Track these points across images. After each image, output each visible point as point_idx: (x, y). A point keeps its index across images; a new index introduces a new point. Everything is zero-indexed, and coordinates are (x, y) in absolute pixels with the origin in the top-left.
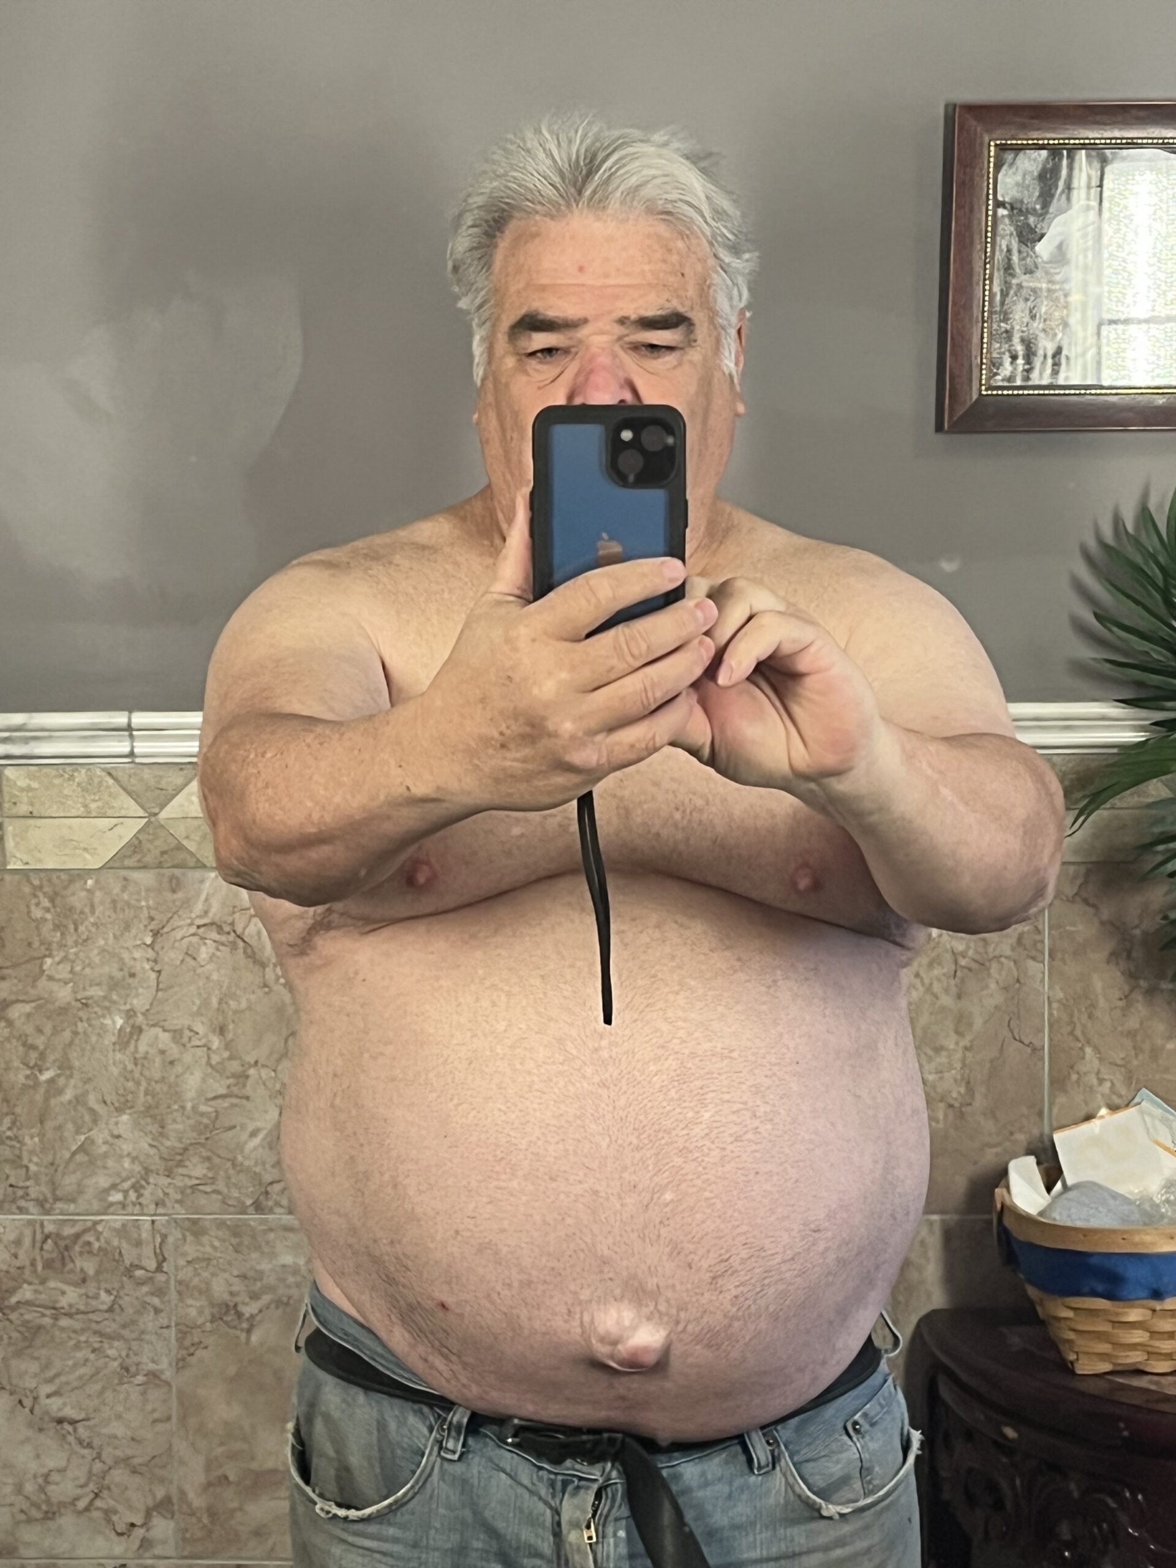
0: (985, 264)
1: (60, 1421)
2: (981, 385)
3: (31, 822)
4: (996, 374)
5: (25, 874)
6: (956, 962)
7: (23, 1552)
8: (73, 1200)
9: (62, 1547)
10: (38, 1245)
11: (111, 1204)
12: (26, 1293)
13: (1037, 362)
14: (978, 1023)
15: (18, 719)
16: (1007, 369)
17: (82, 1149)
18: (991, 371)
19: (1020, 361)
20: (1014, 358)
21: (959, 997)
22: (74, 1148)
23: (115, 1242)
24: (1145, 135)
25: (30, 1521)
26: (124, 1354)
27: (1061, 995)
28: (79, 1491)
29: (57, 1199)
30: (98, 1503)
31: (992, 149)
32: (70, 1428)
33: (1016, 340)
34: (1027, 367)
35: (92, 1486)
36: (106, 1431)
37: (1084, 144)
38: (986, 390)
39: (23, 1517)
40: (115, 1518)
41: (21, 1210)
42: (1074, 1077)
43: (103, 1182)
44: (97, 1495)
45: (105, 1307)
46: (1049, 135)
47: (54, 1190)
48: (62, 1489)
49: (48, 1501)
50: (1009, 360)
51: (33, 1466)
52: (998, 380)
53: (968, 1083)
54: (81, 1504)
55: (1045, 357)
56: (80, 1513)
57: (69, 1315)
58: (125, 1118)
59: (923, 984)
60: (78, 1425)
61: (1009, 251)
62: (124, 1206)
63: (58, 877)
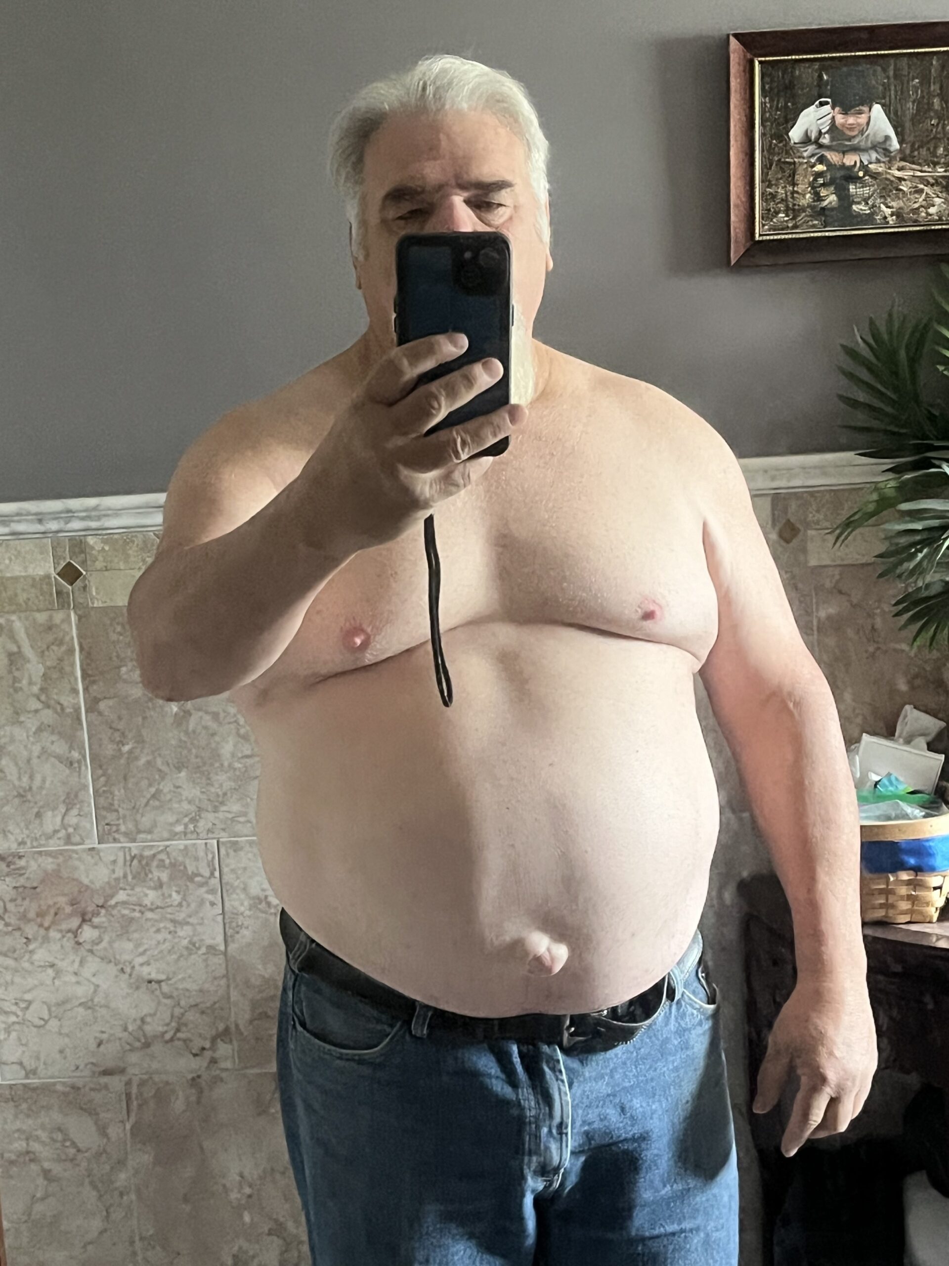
1: (150, 982)
4: (765, 225)
5: (104, 610)
7: (130, 1070)
8: (150, 832)
9: (156, 1066)
10: (128, 863)
11: (176, 834)
12: (121, 896)
15: (92, 502)
17: (154, 796)
19: (782, 215)
22: (149, 796)
23: (180, 859)
25: (133, 1050)
26: (191, 933)
28: (165, 1028)
29: (139, 832)
30: (179, 1035)
31: (756, 64)
32: (157, 986)
33: (779, 200)
35: (174, 1024)
36: (182, 986)
38: (759, 236)
39: (128, 1047)
40: (191, 1045)
41: (115, 840)
43: (171, 818)
44: (178, 1030)
45: (176, 903)
47: (136, 826)
48: (154, 1027)
49: (145, 1035)
51: (133, 1013)
52: (767, 229)
54: (168, 1036)
56: (167, 1042)
57: (152, 910)
58: (183, 774)
60: (163, 984)
62: (185, 834)
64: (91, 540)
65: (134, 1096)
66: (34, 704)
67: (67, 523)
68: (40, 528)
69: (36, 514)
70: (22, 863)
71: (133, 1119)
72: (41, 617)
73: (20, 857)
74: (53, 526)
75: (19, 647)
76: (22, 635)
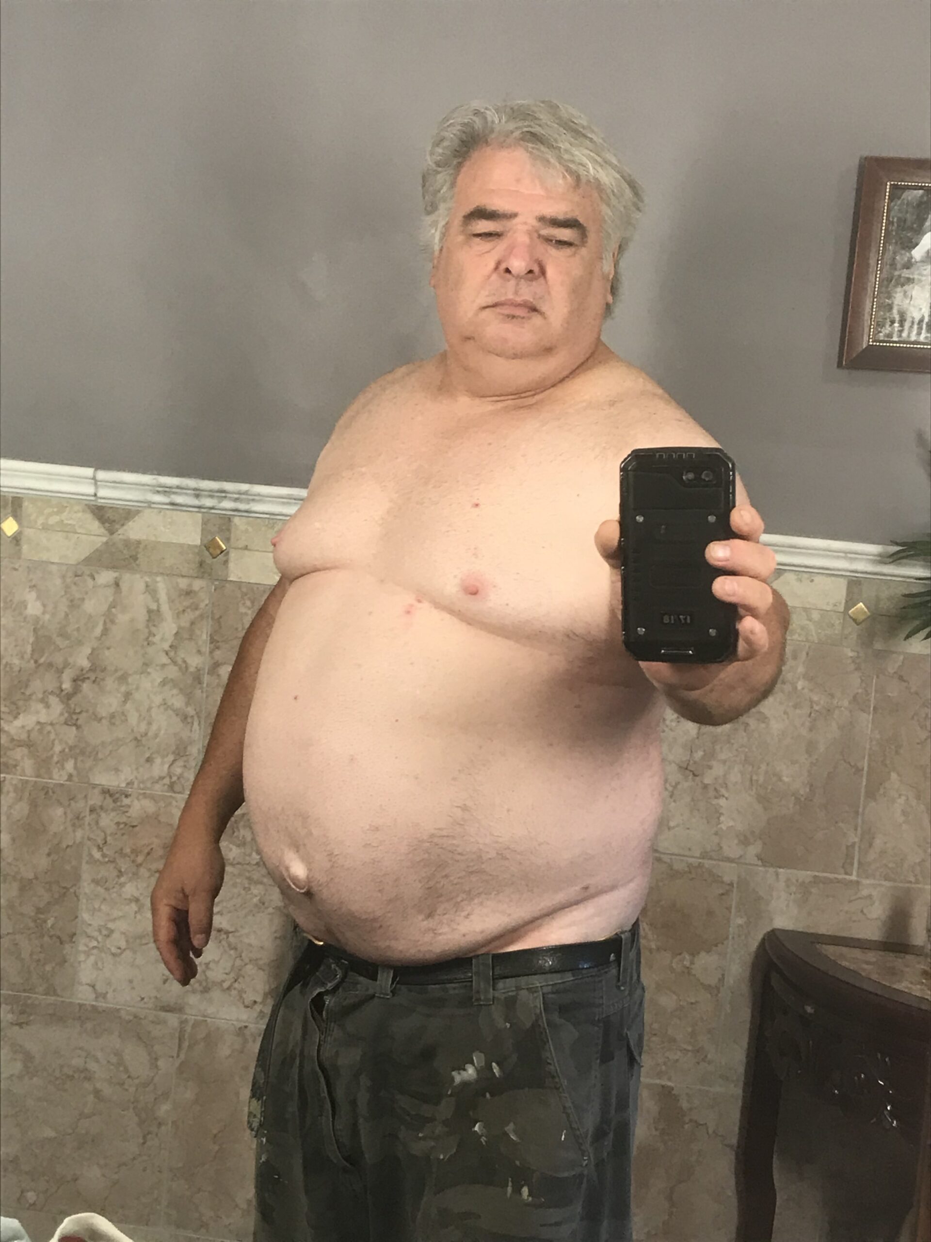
0: (878, 260)
1: (220, 931)
2: (869, 339)
3: (246, 552)
4: (880, 332)
5: (239, 584)
6: (812, 707)
7: (188, 1010)
9: (211, 1010)
13: (907, 325)
14: (822, 748)
15: (244, 487)
16: (887, 329)
18: (877, 330)
19: (896, 325)
20: (893, 322)
21: (811, 730)
25: (194, 991)
26: (263, 893)
27: (878, 736)
28: (225, 977)
30: (236, 985)
31: (888, 187)
32: (225, 936)
33: (895, 311)
34: (900, 328)
35: (232, 975)
36: (246, 941)
38: (872, 342)
40: (244, 996)
42: (882, 791)
44: (235, 980)
45: (254, 862)
48: (216, 974)
49: (207, 981)
50: (889, 323)
52: (881, 336)
53: (811, 785)
54: (226, 985)
55: (913, 323)
56: (224, 990)
59: (788, 718)
60: (230, 935)
61: (895, 253)
63: (258, 588)
64: (236, 520)
65: (186, 1036)
66: (165, 660)
67: (220, 502)
68: (196, 502)
69: (195, 489)
70: (126, 801)
71: (182, 1056)
72: (183, 583)
73: (126, 796)
74: (208, 502)
75: (159, 606)
76: (163, 596)
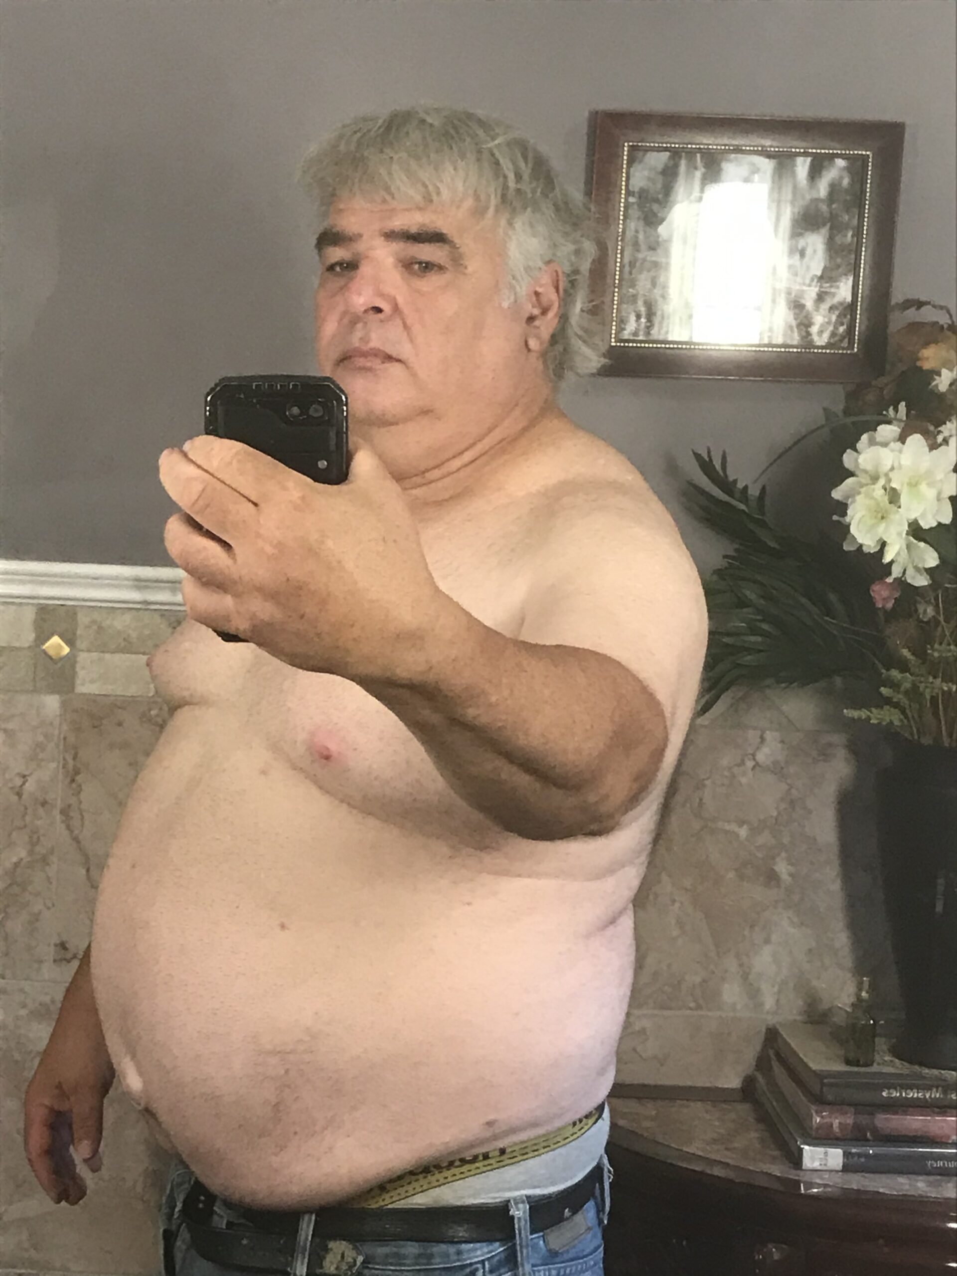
0: (617, 241)
2: (611, 338)
4: (624, 329)
13: (656, 321)
16: (631, 326)
18: (620, 326)
19: (643, 320)
20: (638, 317)
24: (748, 143)
31: (626, 149)
33: (640, 303)
34: (648, 324)
37: (700, 148)
38: (615, 342)
46: (672, 140)
50: (635, 318)
61: (637, 231)
